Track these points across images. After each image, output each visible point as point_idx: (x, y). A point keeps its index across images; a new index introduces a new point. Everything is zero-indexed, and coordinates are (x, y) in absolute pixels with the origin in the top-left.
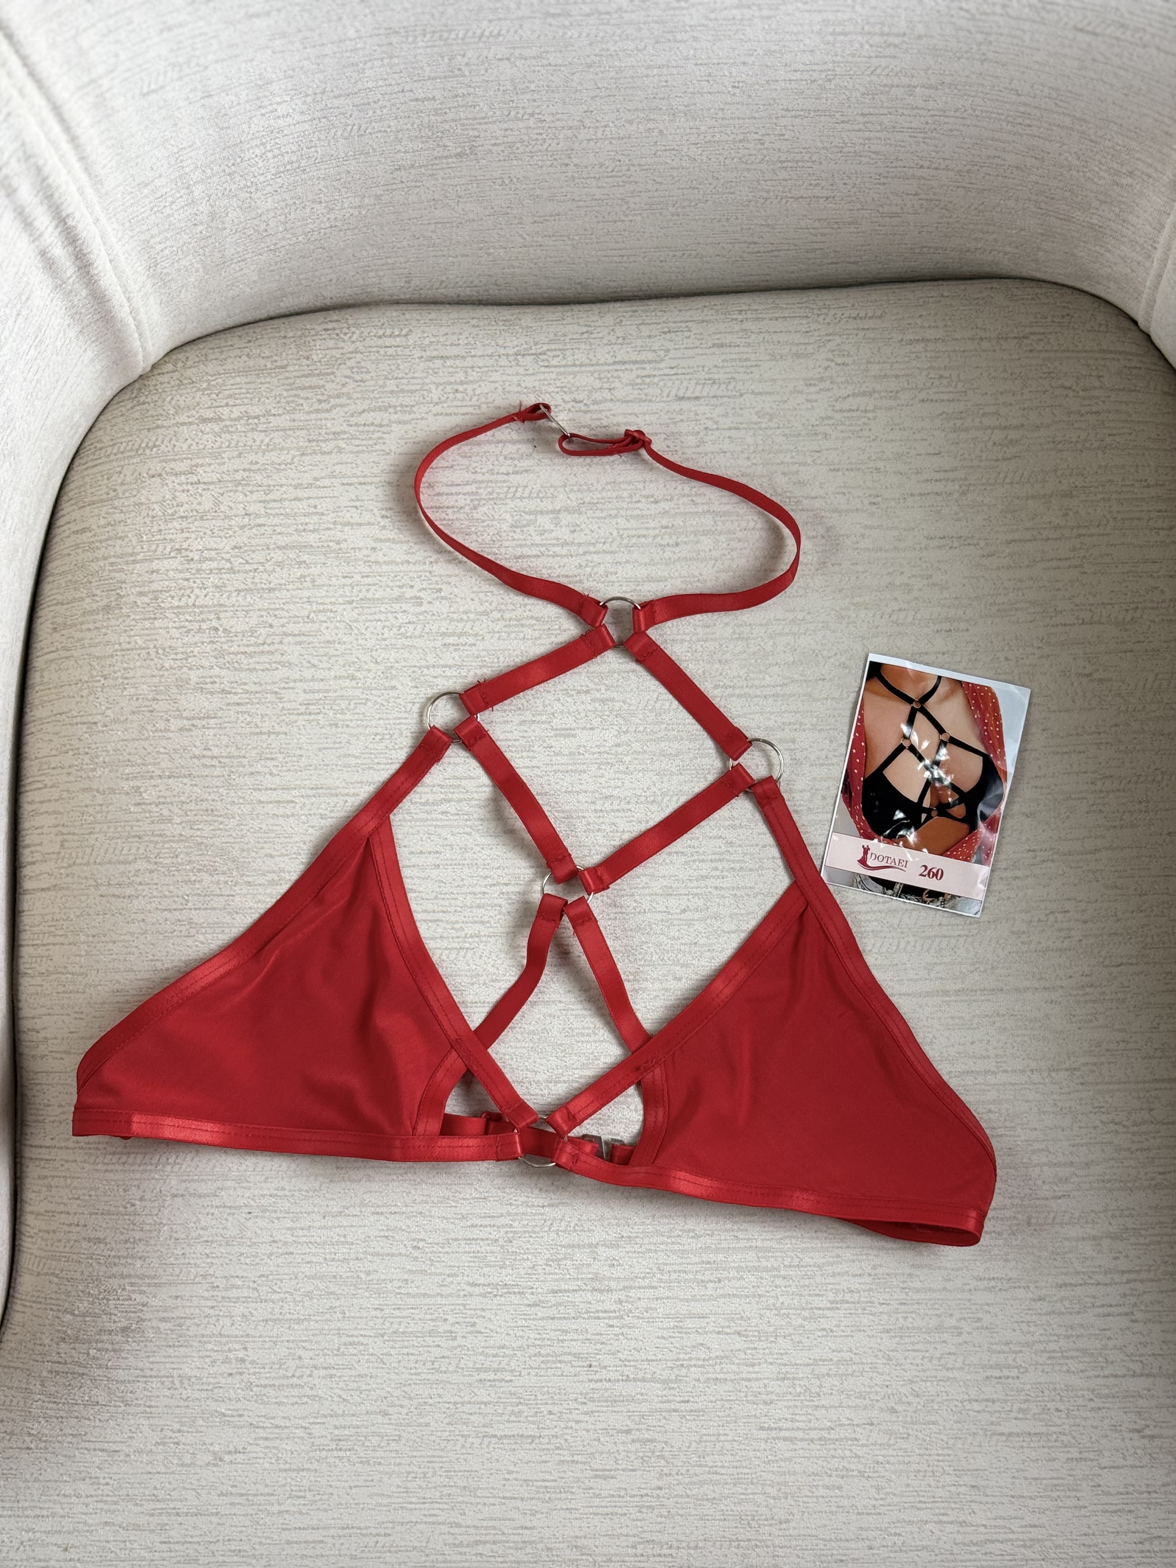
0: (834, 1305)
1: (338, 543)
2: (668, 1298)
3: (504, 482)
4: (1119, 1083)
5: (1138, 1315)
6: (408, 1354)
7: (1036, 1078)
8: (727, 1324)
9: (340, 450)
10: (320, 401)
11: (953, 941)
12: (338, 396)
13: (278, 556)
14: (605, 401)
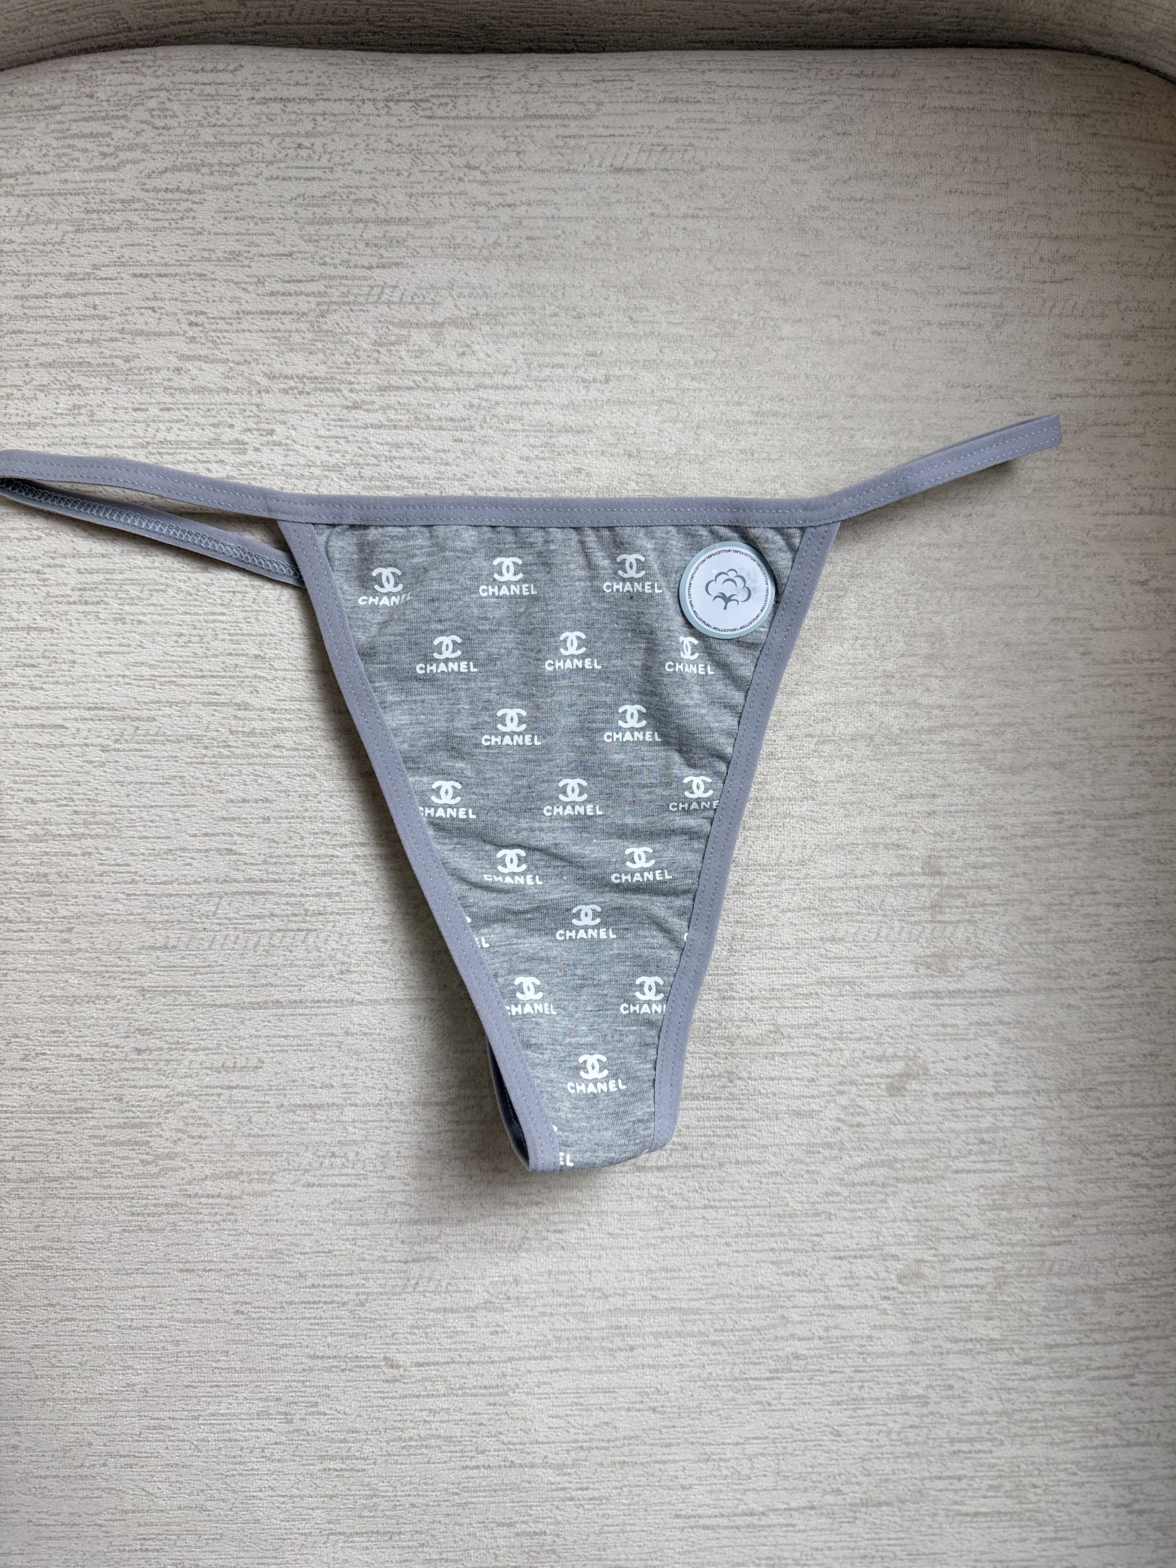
0: (774, 1375)
1: (127, 361)
2: (566, 1370)
3: (365, 278)
4: (1143, 1106)
5: (1140, 1378)
6: (230, 1440)
7: (1042, 1100)
8: (639, 1398)
9: (131, 226)
10: (104, 155)
11: (950, 929)
12: (130, 148)
13: (42, 376)
14: (511, 168)
